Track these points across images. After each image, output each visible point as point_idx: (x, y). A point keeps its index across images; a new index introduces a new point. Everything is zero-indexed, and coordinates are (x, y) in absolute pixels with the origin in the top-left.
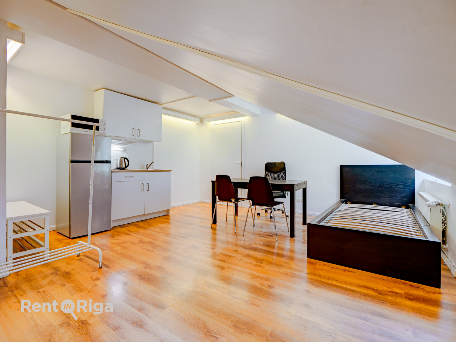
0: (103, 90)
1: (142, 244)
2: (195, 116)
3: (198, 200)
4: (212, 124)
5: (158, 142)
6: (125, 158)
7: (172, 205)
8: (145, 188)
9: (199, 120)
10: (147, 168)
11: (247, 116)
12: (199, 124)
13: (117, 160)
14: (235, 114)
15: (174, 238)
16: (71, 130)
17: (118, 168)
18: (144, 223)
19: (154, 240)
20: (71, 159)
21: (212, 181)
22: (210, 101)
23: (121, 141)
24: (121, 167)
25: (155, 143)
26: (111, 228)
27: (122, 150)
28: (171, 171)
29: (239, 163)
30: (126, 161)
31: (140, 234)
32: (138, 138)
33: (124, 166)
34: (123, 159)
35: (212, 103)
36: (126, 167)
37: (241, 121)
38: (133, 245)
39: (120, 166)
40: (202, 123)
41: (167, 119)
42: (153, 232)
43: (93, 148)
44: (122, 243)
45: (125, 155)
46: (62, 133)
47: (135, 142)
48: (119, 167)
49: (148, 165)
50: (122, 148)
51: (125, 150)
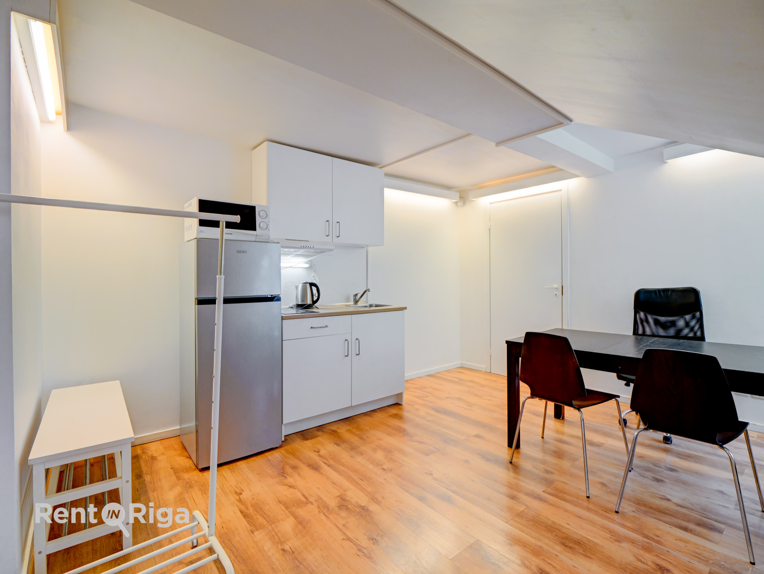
0: (266, 143)
1: (344, 514)
2: (448, 188)
3: (457, 363)
4: (486, 202)
5: (377, 246)
6: (312, 285)
7: (408, 375)
8: (352, 349)
9: (458, 194)
10: (356, 302)
11: (577, 176)
12: (459, 204)
13: (297, 287)
14: (551, 173)
15: (422, 499)
16: (199, 232)
17: (299, 306)
18: (349, 428)
19: (374, 500)
20: (196, 297)
21: (507, 342)
22: (498, 144)
23: (303, 250)
24: (305, 303)
25: (370, 249)
26: (283, 439)
27: (307, 266)
28: (405, 308)
29: (556, 286)
30: (314, 289)
31: (342, 468)
32: (336, 240)
33: (309, 302)
34: (308, 286)
35: (502, 148)
36: (314, 302)
37: (561, 190)
38: (323, 517)
39: (303, 301)
40: (464, 203)
41: (394, 197)
42: (371, 467)
43: (220, 279)
44: (299, 504)
45: (313, 277)
46: (186, 239)
47: (331, 250)
48: (300, 303)
49: (356, 295)
50: (307, 263)
51: (312, 267)
